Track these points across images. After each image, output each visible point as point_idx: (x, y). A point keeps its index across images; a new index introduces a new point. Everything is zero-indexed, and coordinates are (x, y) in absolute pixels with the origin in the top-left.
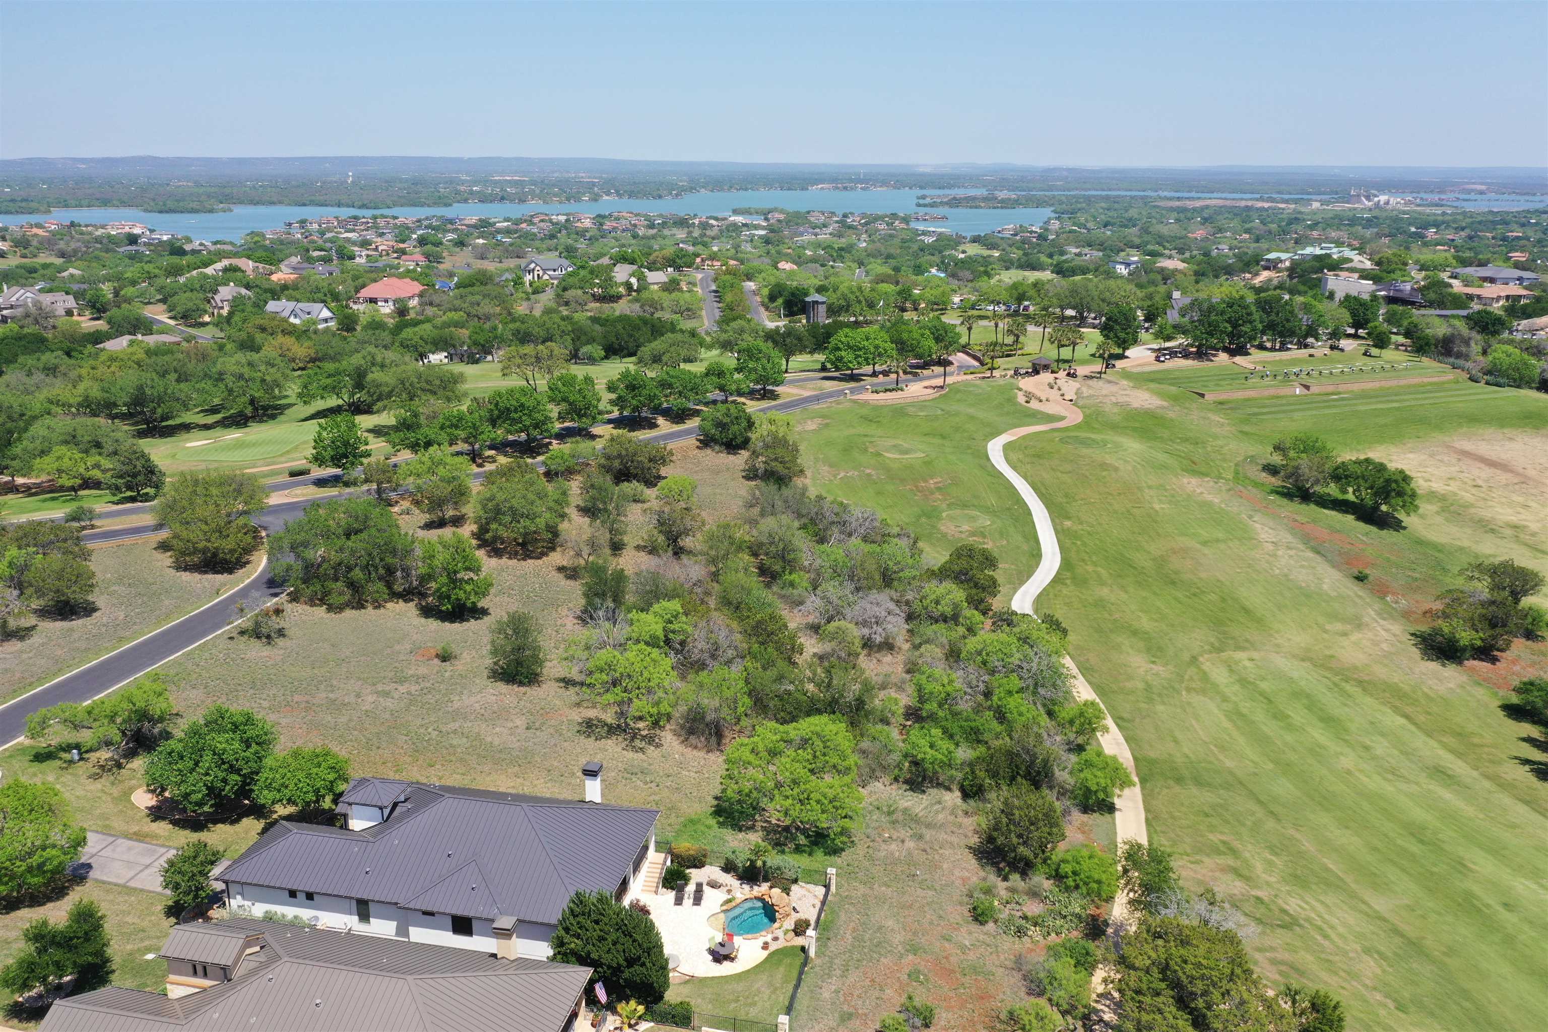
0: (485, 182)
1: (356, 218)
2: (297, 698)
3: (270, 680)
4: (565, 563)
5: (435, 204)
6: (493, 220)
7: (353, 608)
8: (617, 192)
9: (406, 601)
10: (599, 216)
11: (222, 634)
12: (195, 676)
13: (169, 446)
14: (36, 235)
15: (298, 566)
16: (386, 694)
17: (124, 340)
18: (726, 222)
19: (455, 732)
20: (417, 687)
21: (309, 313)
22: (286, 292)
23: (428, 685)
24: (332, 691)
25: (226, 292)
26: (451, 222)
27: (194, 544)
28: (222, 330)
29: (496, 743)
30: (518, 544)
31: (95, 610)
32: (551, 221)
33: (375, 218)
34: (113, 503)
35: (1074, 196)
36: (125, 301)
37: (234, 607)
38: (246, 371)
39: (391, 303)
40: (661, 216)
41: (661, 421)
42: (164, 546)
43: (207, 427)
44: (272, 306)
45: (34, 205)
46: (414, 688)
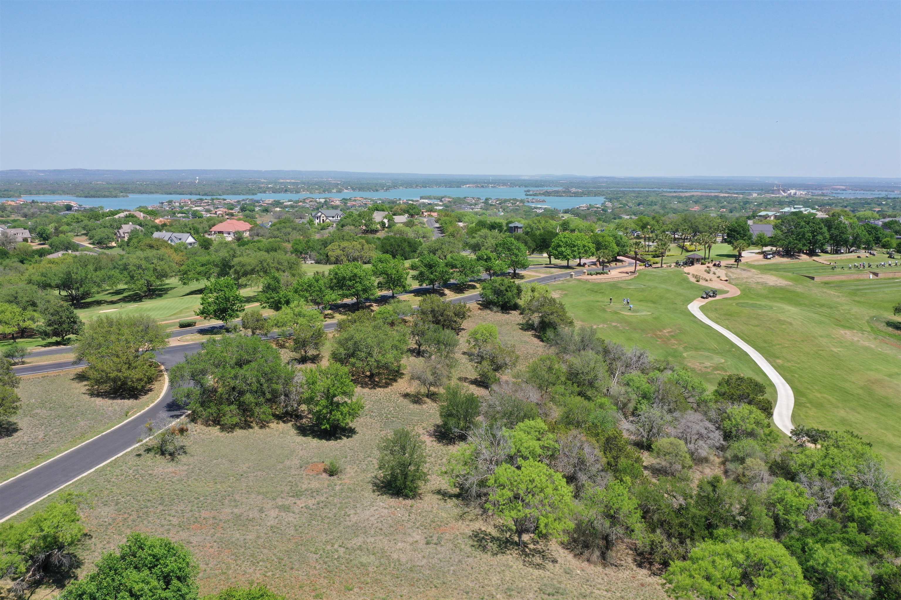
0: (275, 183)
1: (201, 200)
2: (204, 514)
3: (177, 495)
4: (408, 391)
5: (247, 193)
6: (282, 201)
7: (241, 428)
8: (352, 188)
9: (284, 422)
10: (344, 199)
11: (132, 451)
12: (106, 492)
13: (87, 313)
14: (10, 205)
15: (197, 390)
16: (286, 509)
17: (60, 254)
18: (418, 203)
19: (360, 548)
20: (313, 501)
21: (180, 239)
22: (165, 228)
23: (323, 499)
24: (236, 506)
25: (127, 228)
26: (258, 202)
27: (107, 374)
28: (123, 250)
29: (404, 559)
30: (367, 376)
31: (16, 430)
32: (316, 201)
33: (213, 200)
34: (42, 346)
35: (615, 191)
36: (62, 233)
37: (144, 427)
38: (144, 263)
39: (232, 235)
40: (380, 199)
41: (447, 291)
42: (81, 377)
43: (112, 303)
44: (156, 235)
45: (12, 193)
46: (311, 502)
